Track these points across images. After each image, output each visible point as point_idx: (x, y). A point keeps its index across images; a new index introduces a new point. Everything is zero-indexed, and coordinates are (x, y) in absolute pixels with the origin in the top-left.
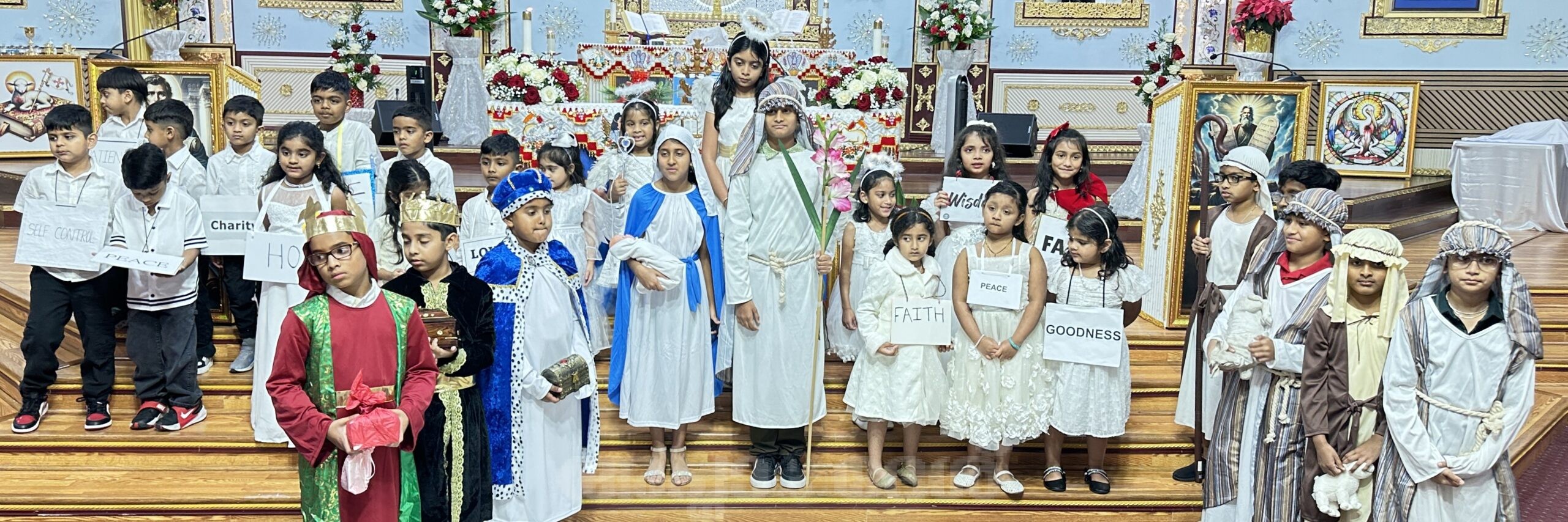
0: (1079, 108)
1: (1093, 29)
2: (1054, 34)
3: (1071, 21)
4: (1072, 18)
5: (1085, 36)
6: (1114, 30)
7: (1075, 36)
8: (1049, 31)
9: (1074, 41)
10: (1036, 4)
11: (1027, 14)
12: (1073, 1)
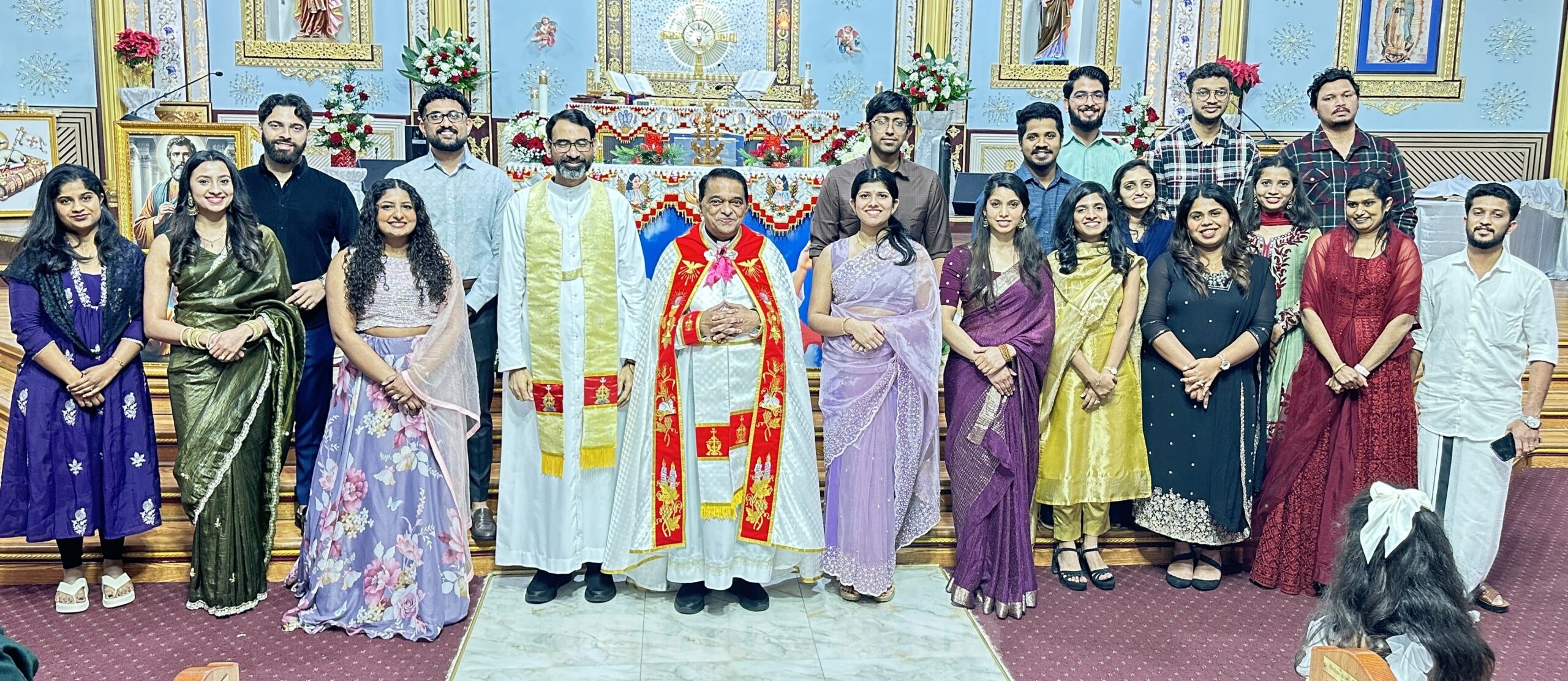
3: (1045, 83)
4: (1046, 80)
8: (1024, 92)
10: (1012, 66)
11: (1003, 76)
12: (1047, 63)
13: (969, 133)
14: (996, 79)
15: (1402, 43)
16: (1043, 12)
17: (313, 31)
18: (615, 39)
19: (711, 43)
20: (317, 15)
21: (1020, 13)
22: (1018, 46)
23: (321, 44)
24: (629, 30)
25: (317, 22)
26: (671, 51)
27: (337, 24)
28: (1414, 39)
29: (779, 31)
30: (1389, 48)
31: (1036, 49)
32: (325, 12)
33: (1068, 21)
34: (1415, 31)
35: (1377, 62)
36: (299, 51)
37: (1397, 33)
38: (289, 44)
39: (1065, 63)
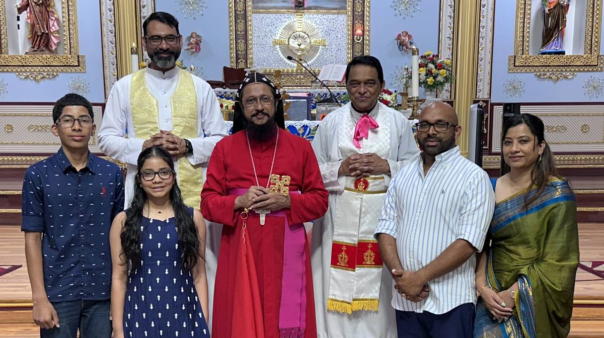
0: (555, 129)
1: (564, 73)
2: (536, 78)
3: (548, 68)
4: (549, 66)
5: (558, 78)
6: (579, 74)
7: (551, 78)
8: (532, 75)
9: (551, 82)
10: (524, 56)
11: (517, 64)
12: (550, 53)
13: (493, 105)
14: (512, 66)
16: (546, 17)
17: (39, 47)
18: (242, 46)
19: (308, 48)
20: (42, 36)
21: (529, 18)
22: (528, 42)
23: (44, 56)
24: (251, 39)
25: (42, 41)
26: (280, 53)
27: (56, 41)
29: (355, 37)
31: (540, 43)
32: (47, 34)
33: (564, 23)
36: (31, 60)
38: (23, 57)
39: (563, 53)
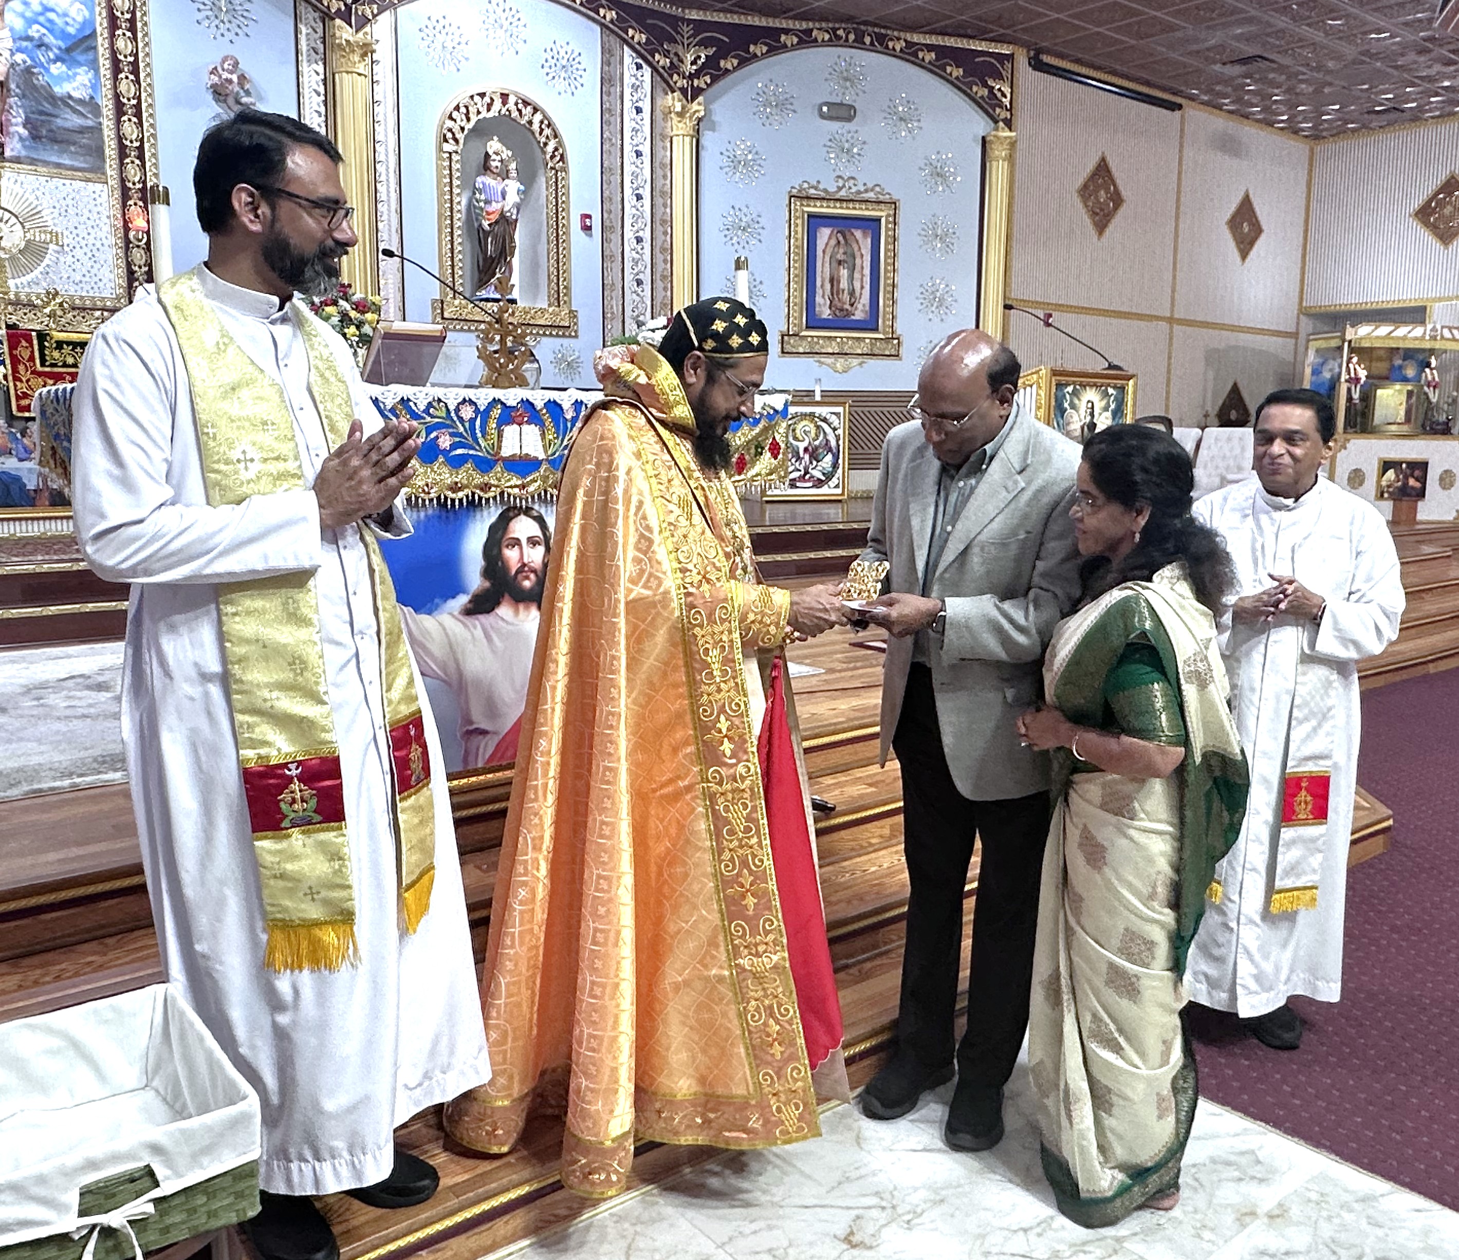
6: (544, 339)
10: (456, 302)
11: (446, 315)
14: (438, 319)
15: (846, 297)
16: (484, 237)
21: (461, 236)
28: (857, 294)
29: (131, 233)
30: (836, 301)
31: (474, 282)
33: (512, 249)
34: (857, 285)
35: (825, 316)
37: (841, 286)
39: (515, 302)
